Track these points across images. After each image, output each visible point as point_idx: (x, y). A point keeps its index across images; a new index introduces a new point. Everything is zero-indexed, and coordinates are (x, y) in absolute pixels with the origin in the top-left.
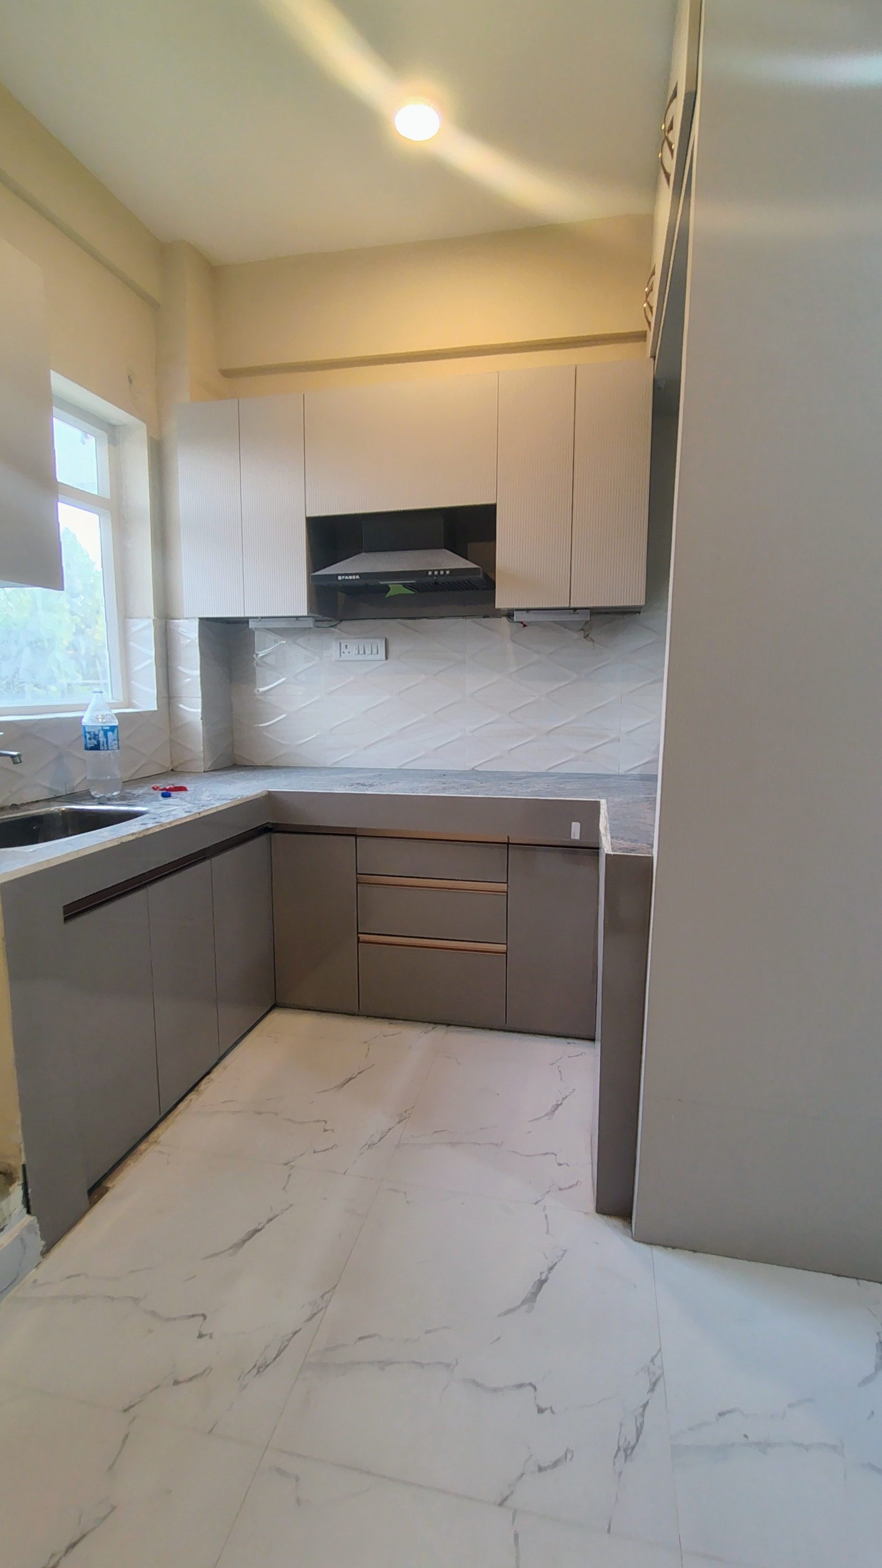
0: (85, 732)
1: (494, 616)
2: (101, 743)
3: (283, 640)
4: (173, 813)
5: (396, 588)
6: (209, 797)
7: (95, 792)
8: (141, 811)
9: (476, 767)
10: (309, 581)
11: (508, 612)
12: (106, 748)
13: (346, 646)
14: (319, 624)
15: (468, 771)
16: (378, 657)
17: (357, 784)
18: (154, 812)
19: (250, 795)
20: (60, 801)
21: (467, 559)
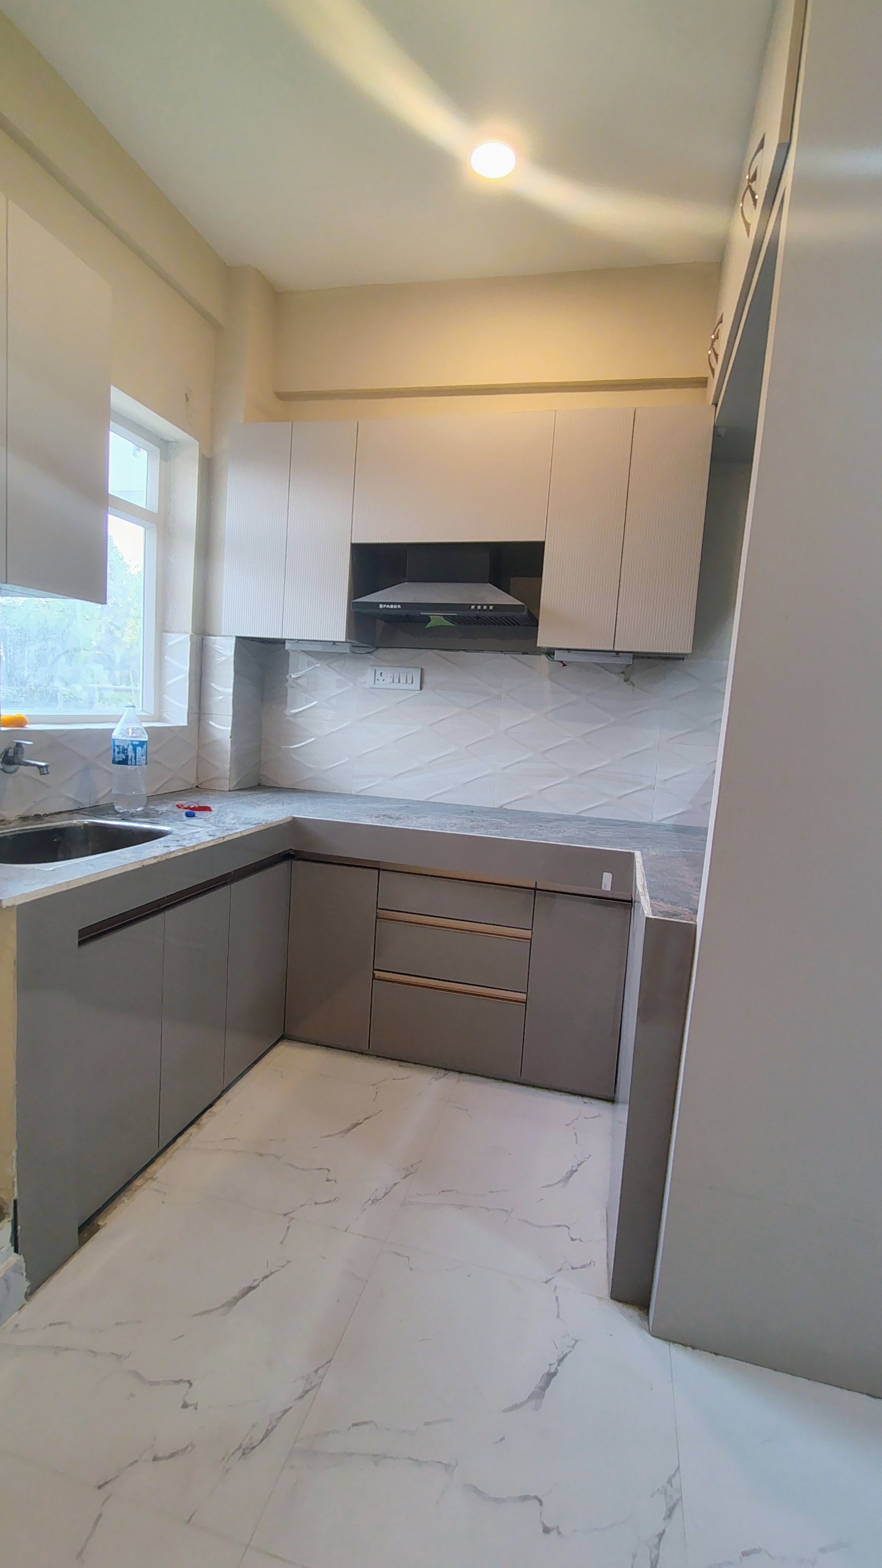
0: (114, 746)
1: (534, 653)
2: (130, 758)
3: (317, 664)
4: (197, 835)
5: (437, 619)
6: (233, 819)
7: (120, 807)
8: (164, 831)
9: (504, 805)
10: (350, 608)
11: (548, 650)
12: (134, 763)
13: (381, 673)
14: (356, 650)
15: (496, 808)
16: (412, 687)
17: (384, 815)
18: (178, 833)
19: (275, 821)
20: (83, 814)
21: (509, 594)
